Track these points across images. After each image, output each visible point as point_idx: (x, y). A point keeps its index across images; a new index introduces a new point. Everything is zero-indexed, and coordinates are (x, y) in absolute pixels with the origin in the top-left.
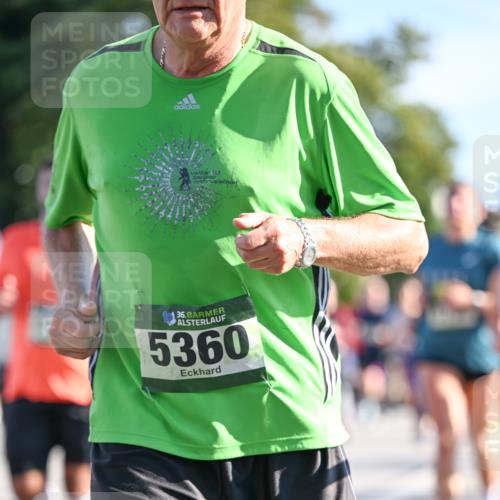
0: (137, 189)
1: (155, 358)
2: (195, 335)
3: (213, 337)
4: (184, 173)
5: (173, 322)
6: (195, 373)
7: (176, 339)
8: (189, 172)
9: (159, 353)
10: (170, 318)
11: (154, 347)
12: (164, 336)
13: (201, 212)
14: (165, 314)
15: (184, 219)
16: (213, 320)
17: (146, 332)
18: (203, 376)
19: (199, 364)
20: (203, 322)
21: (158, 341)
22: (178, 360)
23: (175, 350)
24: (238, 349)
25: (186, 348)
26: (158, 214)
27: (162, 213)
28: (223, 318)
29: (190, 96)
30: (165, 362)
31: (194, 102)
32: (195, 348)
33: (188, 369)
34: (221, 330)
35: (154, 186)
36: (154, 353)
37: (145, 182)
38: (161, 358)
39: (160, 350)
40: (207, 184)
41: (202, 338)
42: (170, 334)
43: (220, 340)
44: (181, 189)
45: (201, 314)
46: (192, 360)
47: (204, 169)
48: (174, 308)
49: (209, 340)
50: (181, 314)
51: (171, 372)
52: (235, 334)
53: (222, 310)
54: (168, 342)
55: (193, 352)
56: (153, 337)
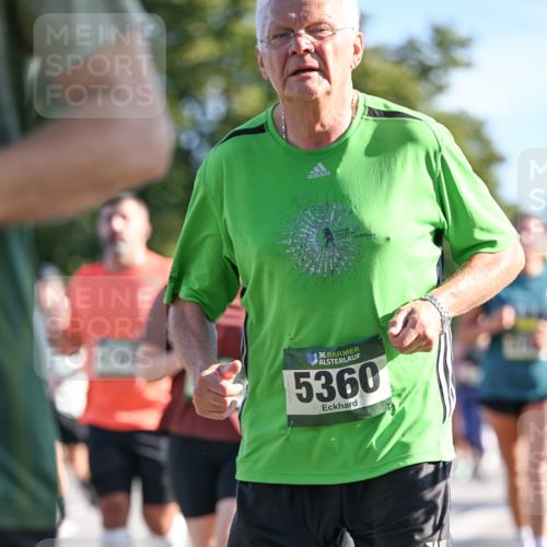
0: (288, 251)
1: (299, 396)
2: (334, 372)
3: (350, 374)
4: (327, 232)
5: (316, 361)
6: (335, 407)
7: (318, 377)
8: (332, 231)
9: (303, 391)
10: (313, 359)
11: (299, 386)
12: (307, 375)
13: (347, 264)
14: (309, 355)
15: (333, 272)
16: (349, 359)
17: (292, 372)
18: (341, 410)
19: (338, 399)
20: (341, 361)
21: (302, 380)
22: (320, 397)
23: (317, 387)
24: (371, 383)
25: (327, 386)
26: (308, 270)
27: (313, 269)
28: (358, 356)
29: (320, 165)
30: (309, 399)
31: (323, 169)
32: (334, 384)
33: (329, 404)
34: (357, 367)
35: (301, 246)
36: (299, 391)
37: (293, 245)
38: (305, 396)
39: (304, 388)
40: (350, 240)
41: (340, 375)
42: (313, 373)
43: (356, 376)
44: (327, 246)
45: (339, 353)
46: (332, 396)
47: (344, 226)
48: (317, 349)
49: (347, 376)
50: (322, 355)
51: (314, 408)
52: (368, 370)
53: (357, 349)
54: (311, 380)
55: (333, 388)
56: (298, 376)
